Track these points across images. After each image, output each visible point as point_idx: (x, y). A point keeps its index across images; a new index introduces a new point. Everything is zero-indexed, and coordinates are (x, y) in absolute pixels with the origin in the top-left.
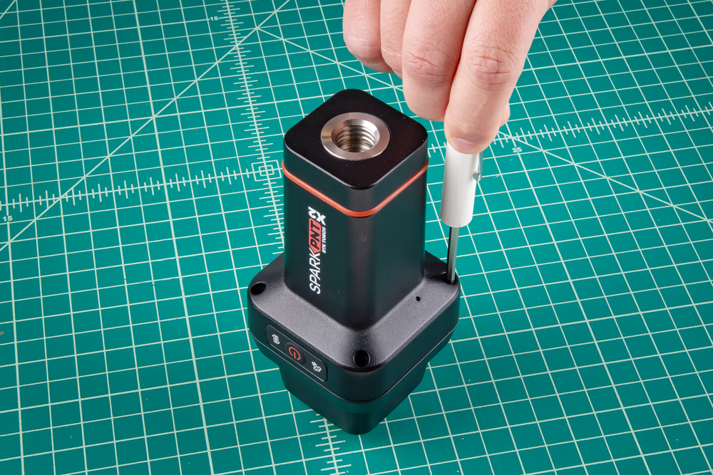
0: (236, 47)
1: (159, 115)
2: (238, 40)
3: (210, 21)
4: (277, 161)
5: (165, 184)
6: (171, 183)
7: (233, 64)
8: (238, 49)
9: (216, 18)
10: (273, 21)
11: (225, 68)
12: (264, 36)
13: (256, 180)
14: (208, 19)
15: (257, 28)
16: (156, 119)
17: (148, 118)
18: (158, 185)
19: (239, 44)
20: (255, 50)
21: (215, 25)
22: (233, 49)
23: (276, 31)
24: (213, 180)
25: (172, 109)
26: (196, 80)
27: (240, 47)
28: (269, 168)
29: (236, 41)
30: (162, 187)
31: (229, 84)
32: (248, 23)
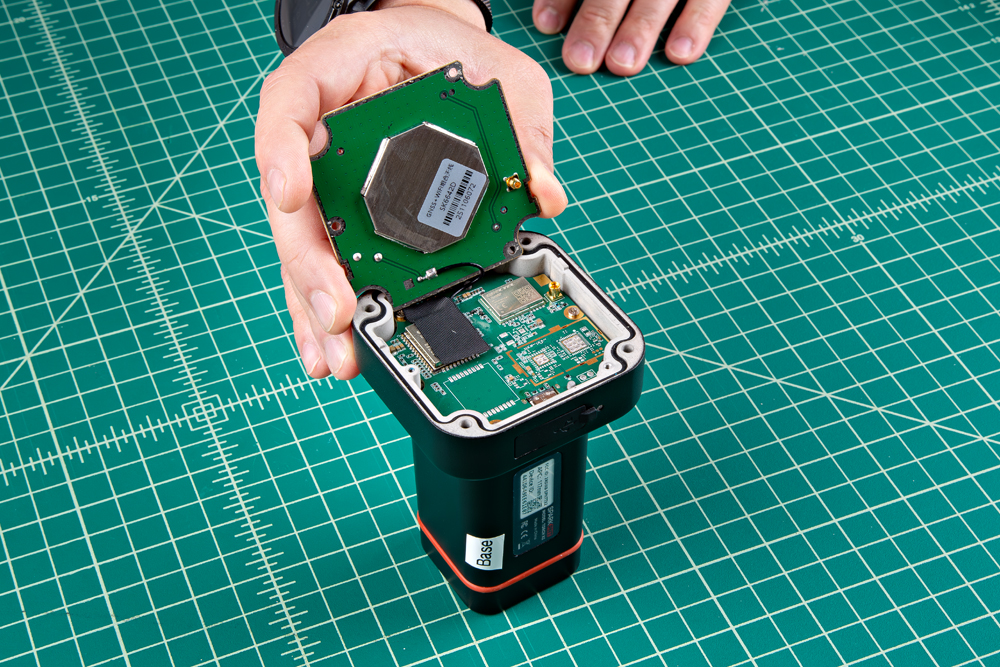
0: (131, 236)
1: (35, 352)
2: (131, 225)
3: (87, 203)
4: (217, 396)
5: (60, 455)
6: (69, 453)
7: (130, 262)
8: (134, 238)
9: (95, 198)
10: (176, 191)
11: (120, 269)
12: (167, 216)
13: (192, 429)
14: (83, 201)
15: (156, 205)
16: (32, 359)
17: (20, 359)
18: (51, 458)
19: (134, 231)
20: (158, 238)
21: (96, 209)
22: (127, 239)
23: (183, 205)
24: (130, 439)
25: (52, 341)
26: (81, 293)
27: (135, 235)
28: (208, 408)
29: (129, 228)
30: (57, 461)
31: (129, 292)
32: (142, 198)
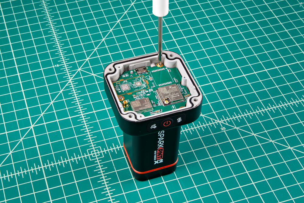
0: (70, 81)
1: (35, 125)
2: (70, 77)
3: (55, 67)
4: (100, 147)
5: (42, 167)
6: (46, 166)
7: (69, 91)
8: (71, 82)
9: (58, 66)
10: (87, 64)
11: (66, 94)
12: (84, 74)
13: (90, 160)
14: (53, 67)
15: (79, 69)
16: (34, 127)
17: (29, 127)
18: (39, 168)
19: (71, 79)
20: (80, 82)
21: (58, 70)
22: (69, 82)
23: (89, 70)
24: (68, 162)
25: (41, 121)
26: (52, 103)
27: (72, 81)
28: (96, 152)
29: (70, 78)
30: (41, 169)
31: (69, 103)
32: (74, 67)
